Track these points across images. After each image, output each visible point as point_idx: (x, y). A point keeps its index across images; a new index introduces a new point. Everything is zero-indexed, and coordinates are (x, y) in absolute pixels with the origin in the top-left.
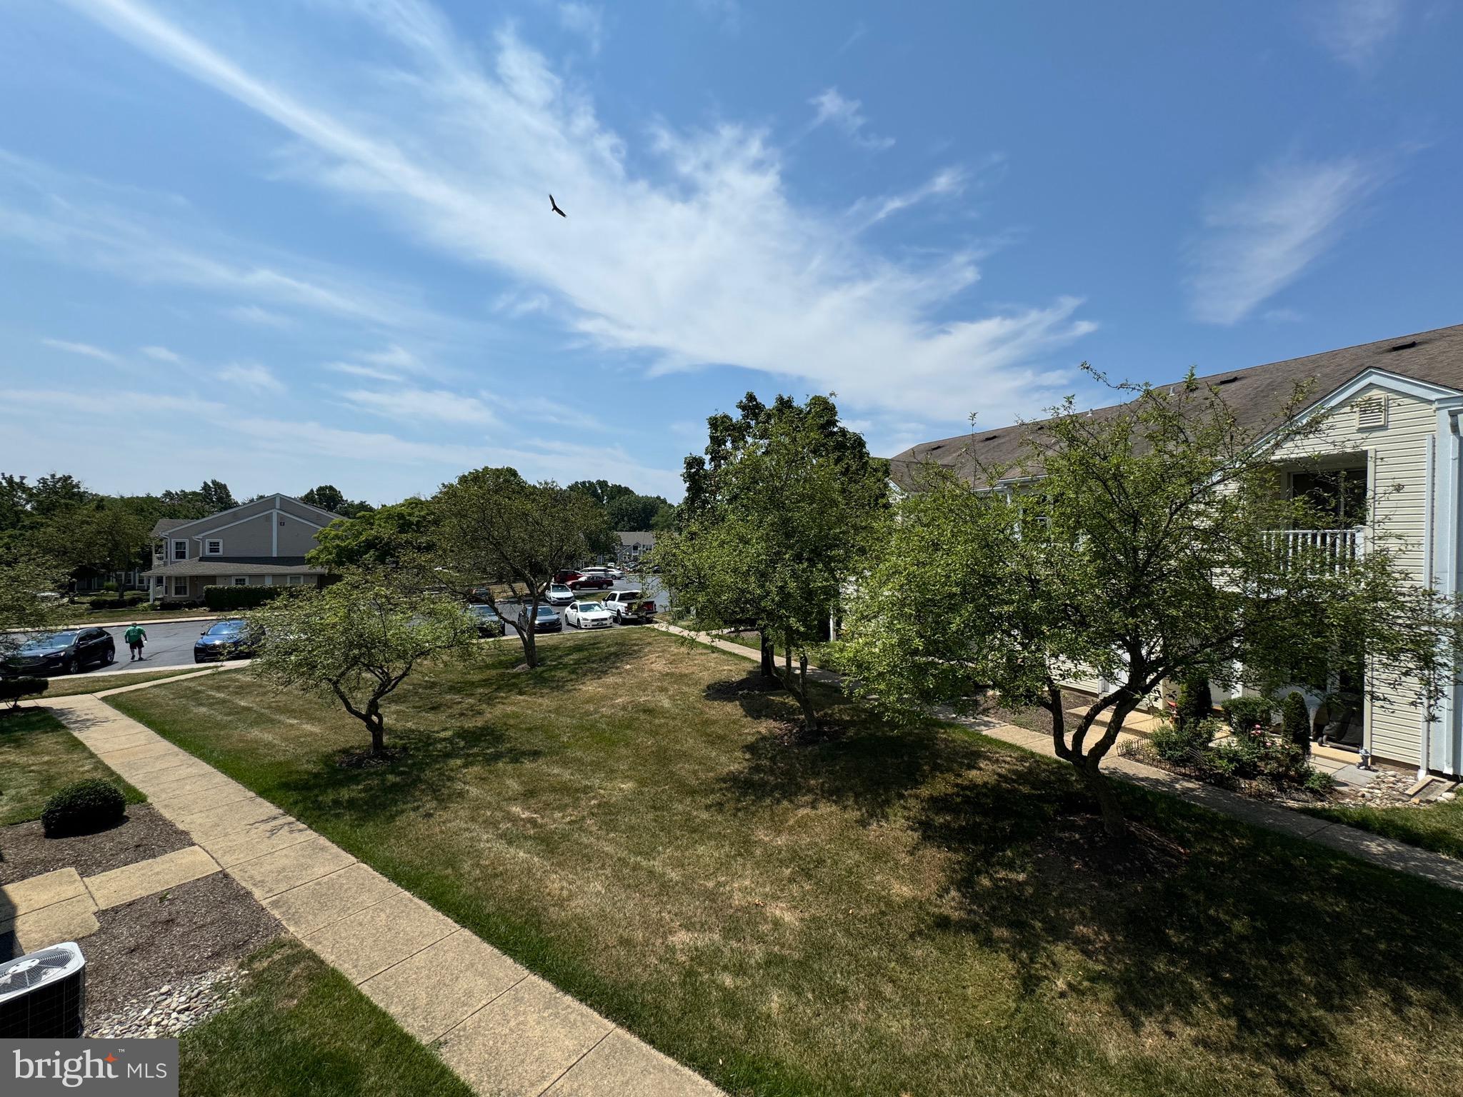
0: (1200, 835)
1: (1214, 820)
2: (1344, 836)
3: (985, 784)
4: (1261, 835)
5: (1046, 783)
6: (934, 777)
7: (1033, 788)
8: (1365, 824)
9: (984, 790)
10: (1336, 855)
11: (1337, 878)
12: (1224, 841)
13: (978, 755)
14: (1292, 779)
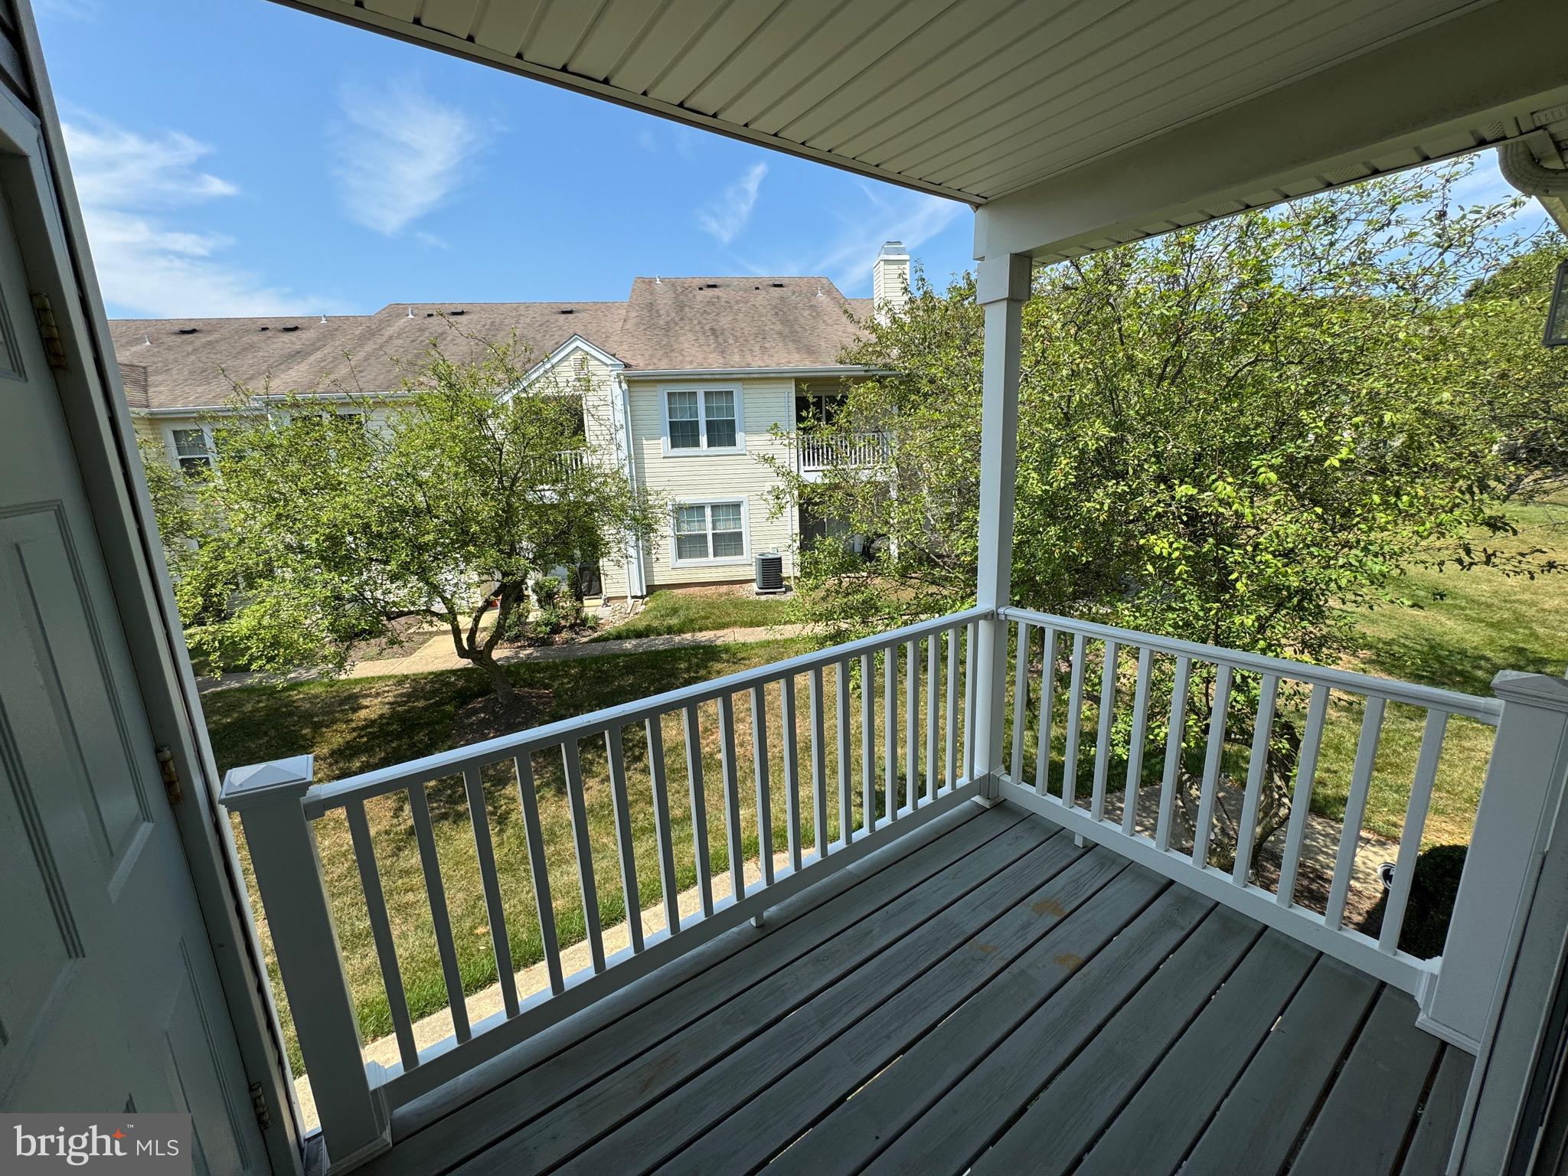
0: (553, 678)
1: (555, 666)
2: (614, 646)
3: (382, 716)
4: (581, 662)
5: (434, 693)
6: (322, 735)
7: (426, 699)
8: (619, 637)
9: (384, 721)
10: (617, 656)
11: (624, 667)
12: (567, 674)
13: (354, 697)
14: (579, 625)
